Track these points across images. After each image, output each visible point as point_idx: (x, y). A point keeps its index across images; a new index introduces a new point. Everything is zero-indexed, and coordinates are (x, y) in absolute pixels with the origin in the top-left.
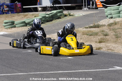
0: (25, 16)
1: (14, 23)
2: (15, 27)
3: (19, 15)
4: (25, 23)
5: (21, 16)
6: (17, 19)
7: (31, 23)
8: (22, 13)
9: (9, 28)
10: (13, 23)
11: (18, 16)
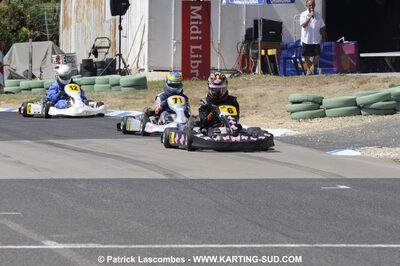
0: (361, 83)
1: (321, 104)
2: (324, 116)
3: (342, 78)
4: (356, 105)
5: (349, 83)
6: (334, 92)
7: (372, 106)
8: (354, 75)
9: (304, 118)
10: (317, 103)
11: (340, 81)
